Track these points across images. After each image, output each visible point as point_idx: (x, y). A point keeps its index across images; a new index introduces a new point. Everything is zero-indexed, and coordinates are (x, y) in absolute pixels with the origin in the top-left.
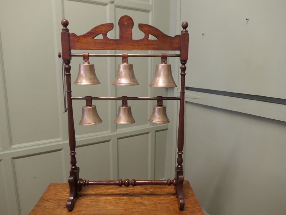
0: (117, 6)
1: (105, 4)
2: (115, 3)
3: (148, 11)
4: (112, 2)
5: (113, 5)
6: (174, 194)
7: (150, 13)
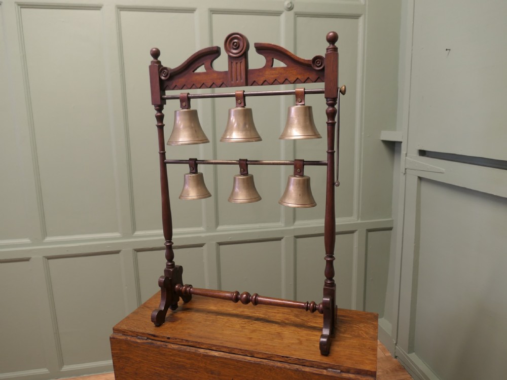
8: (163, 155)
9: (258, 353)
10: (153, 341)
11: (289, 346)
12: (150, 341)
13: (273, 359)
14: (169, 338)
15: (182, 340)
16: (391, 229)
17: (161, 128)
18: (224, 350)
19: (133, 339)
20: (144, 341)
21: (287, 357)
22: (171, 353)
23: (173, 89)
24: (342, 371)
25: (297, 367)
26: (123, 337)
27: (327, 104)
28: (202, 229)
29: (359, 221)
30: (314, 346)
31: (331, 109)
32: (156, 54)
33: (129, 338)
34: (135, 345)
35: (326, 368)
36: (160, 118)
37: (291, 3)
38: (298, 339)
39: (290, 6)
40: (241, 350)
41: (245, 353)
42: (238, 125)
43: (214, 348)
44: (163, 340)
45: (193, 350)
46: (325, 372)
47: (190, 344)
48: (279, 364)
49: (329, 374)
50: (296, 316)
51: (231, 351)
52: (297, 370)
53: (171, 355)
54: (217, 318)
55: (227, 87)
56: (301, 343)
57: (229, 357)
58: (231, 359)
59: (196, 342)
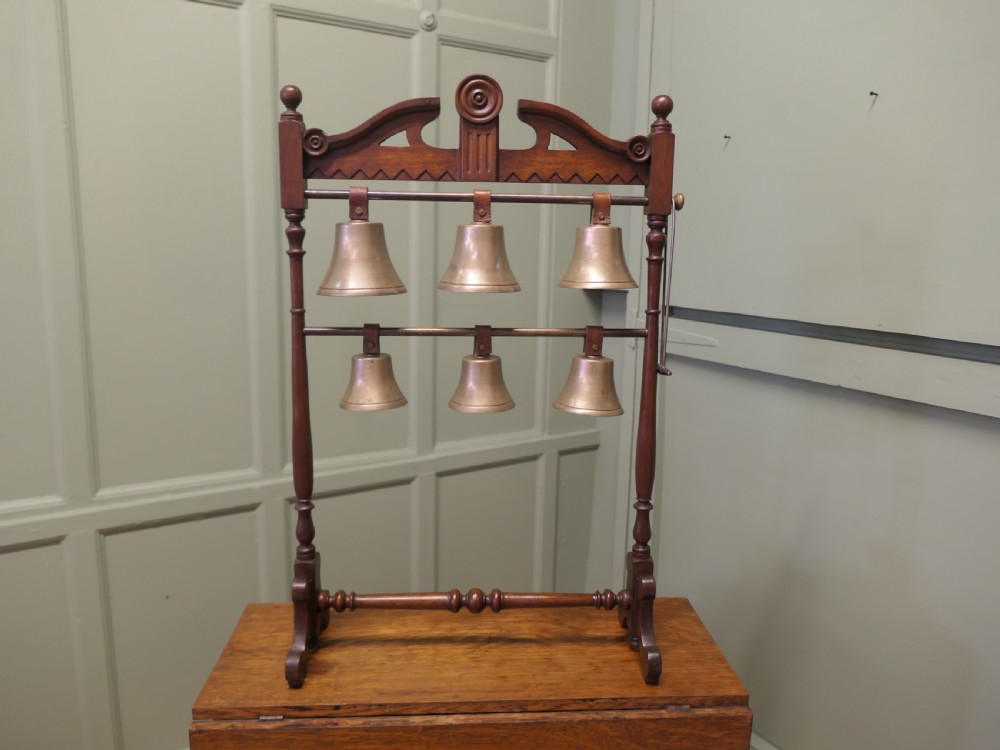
0: (445, 41)
1: (407, 34)
2: (438, 31)
3: (542, 58)
5: (433, 34)
7: (550, 63)
8: (299, 317)
9: (536, 702)
10: (299, 721)
11: (582, 679)
12: (292, 721)
13: (565, 708)
14: (337, 708)
15: (370, 705)
16: (595, 448)
17: (297, 259)
18: (466, 708)
19: (252, 725)
20: (279, 724)
21: (592, 700)
22: (347, 739)
23: (331, 177)
24: (692, 707)
25: (613, 714)
26: (223, 726)
27: (650, 225)
28: (251, 472)
29: (546, 437)
30: (624, 671)
31: (656, 235)
33: (239, 724)
34: (258, 736)
35: (663, 707)
36: (296, 238)
37: (433, 16)
38: (589, 664)
39: (430, 22)
40: (499, 702)
41: (508, 707)
43: (442, 710)
44: (322, 713)
45: (398, 721)
46: (664, 713)
47: (387, 711)
48: (579, 716)
49: (674, 715)
50: (557, 622)
51: (478, 708)
52: (616, 720)
53: (347, 743)
54: (410, 650)
55: (454, 180)
56: (598, 669)
57: (479, 721)
58: (484, 725)
59: (402, 705)
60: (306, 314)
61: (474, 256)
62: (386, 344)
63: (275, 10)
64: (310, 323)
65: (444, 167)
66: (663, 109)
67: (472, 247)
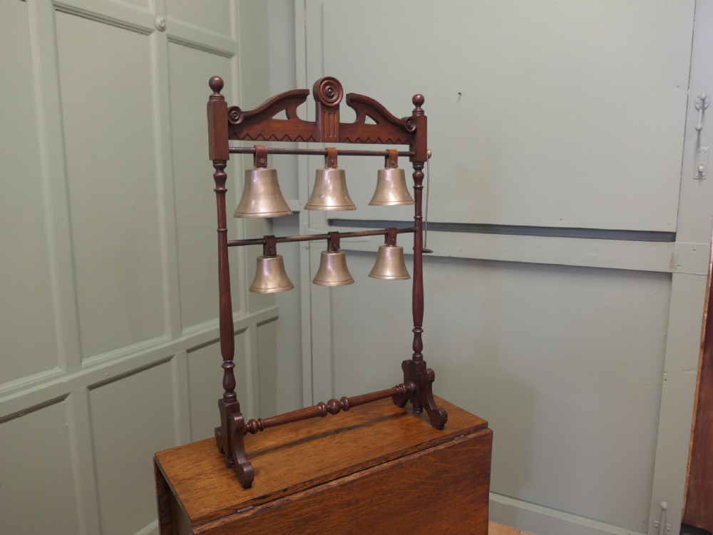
0: (172, 39)
1: (146, 32)
2: (168, 31)
3: (229, 55)
4: (162, 29)
5: (164, 34)
6: (396, 416)
8: (223, 234)
9: (393, 454)
10: (264, 505)
11: (406, 437)
12: (259, 507)
13: (407, 453)
14: (285, 490)
15: (305, 483)
16: (275, 319)
17: (221, 194)
18: (358, 469)
19: (235, 517)
20: (252, 512)
21: (420, 445)
22: (296, 508)
23: (243, 139)
24: (465, 435)
25: (432, 450)
26: (216, 524)
27: (414, 168)
29: (248, 315)
31: (419, 173)
32: (217, 86)
33: (227, 520)
34: (242, 523)
35: (452, 439)
36: (221, 180)
37: (164, 20)
38: (402, 428)
40: (375, 459)
41: (379, 461)
42: (334, 189)
43: (345, 473)
44: (277, 496)
45: (324, 487)
46: (454, 442)
47: (315, 483)
48: (417, 456)
49: (460, 441)
51: (364, 466)
52: (435, 452)
53: (296, 510)
56: (408, 430)
57: (368, 473)
58: (372, 474)
59: (323, 477)
60: (228, 233)
61: (331, 188)
62: (280, 248)
63: (55, 5)
64: (230, 239)
65: (309, 132)
66: (418, 102)
67: (329, 181)
